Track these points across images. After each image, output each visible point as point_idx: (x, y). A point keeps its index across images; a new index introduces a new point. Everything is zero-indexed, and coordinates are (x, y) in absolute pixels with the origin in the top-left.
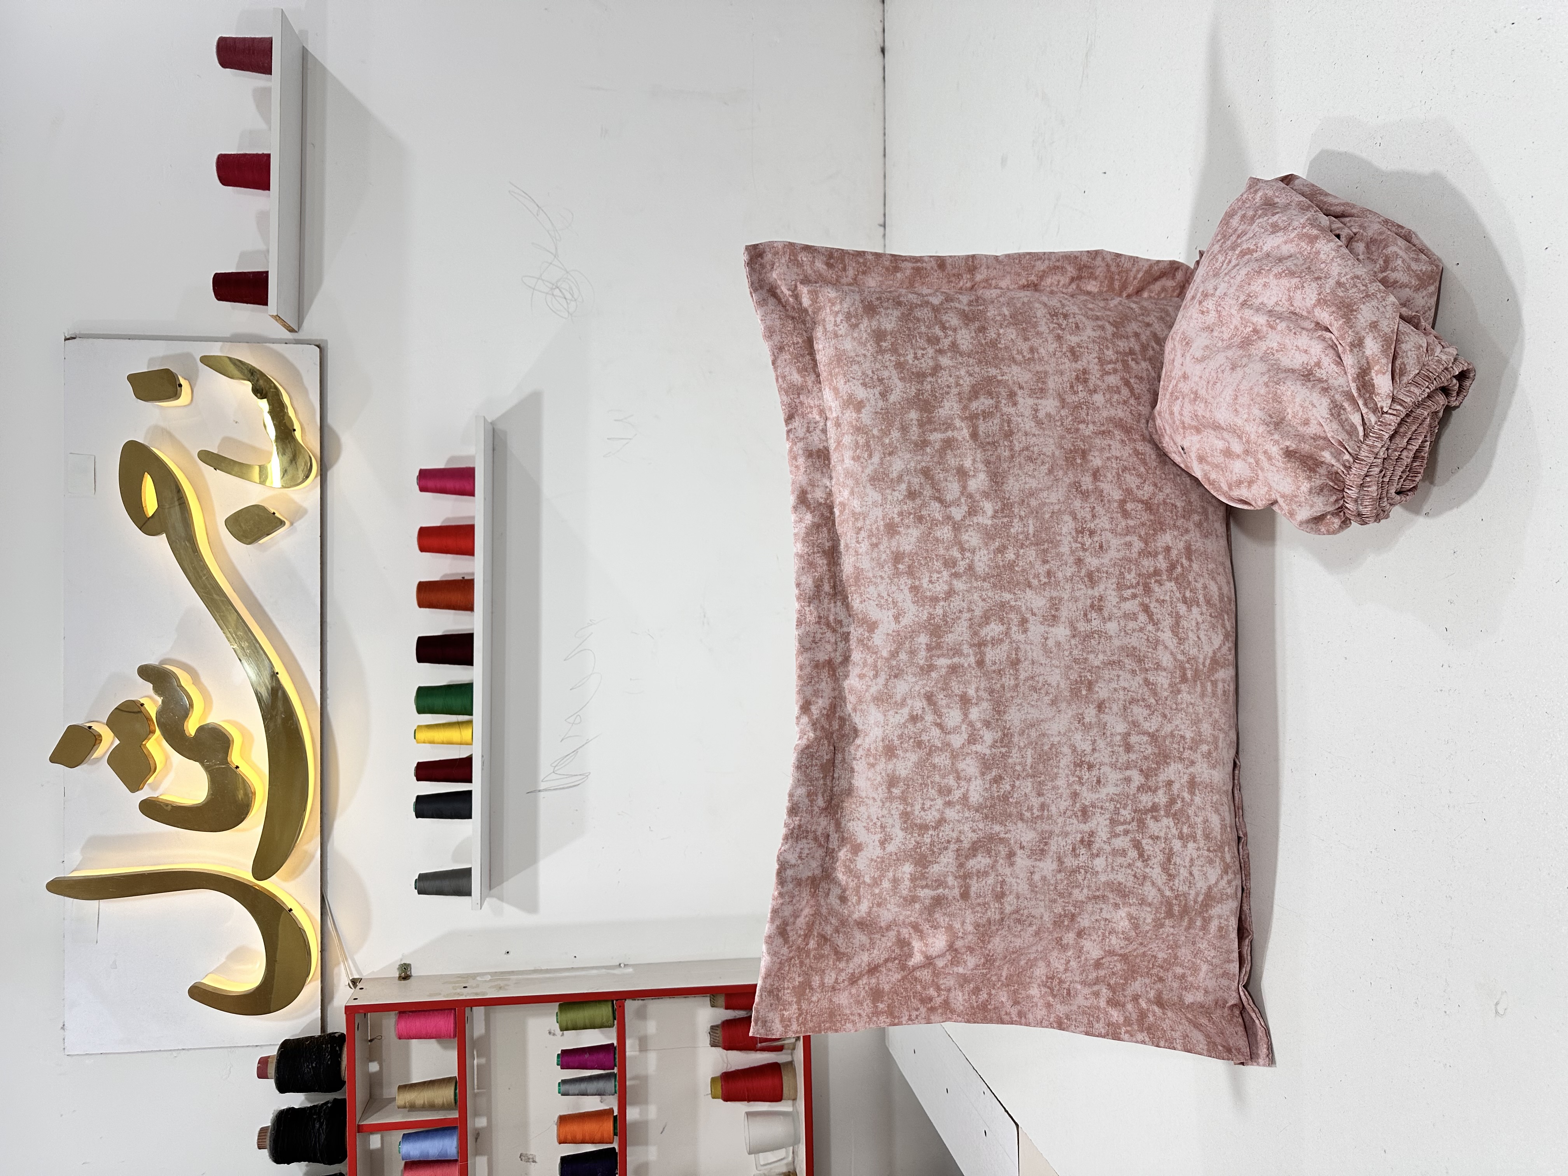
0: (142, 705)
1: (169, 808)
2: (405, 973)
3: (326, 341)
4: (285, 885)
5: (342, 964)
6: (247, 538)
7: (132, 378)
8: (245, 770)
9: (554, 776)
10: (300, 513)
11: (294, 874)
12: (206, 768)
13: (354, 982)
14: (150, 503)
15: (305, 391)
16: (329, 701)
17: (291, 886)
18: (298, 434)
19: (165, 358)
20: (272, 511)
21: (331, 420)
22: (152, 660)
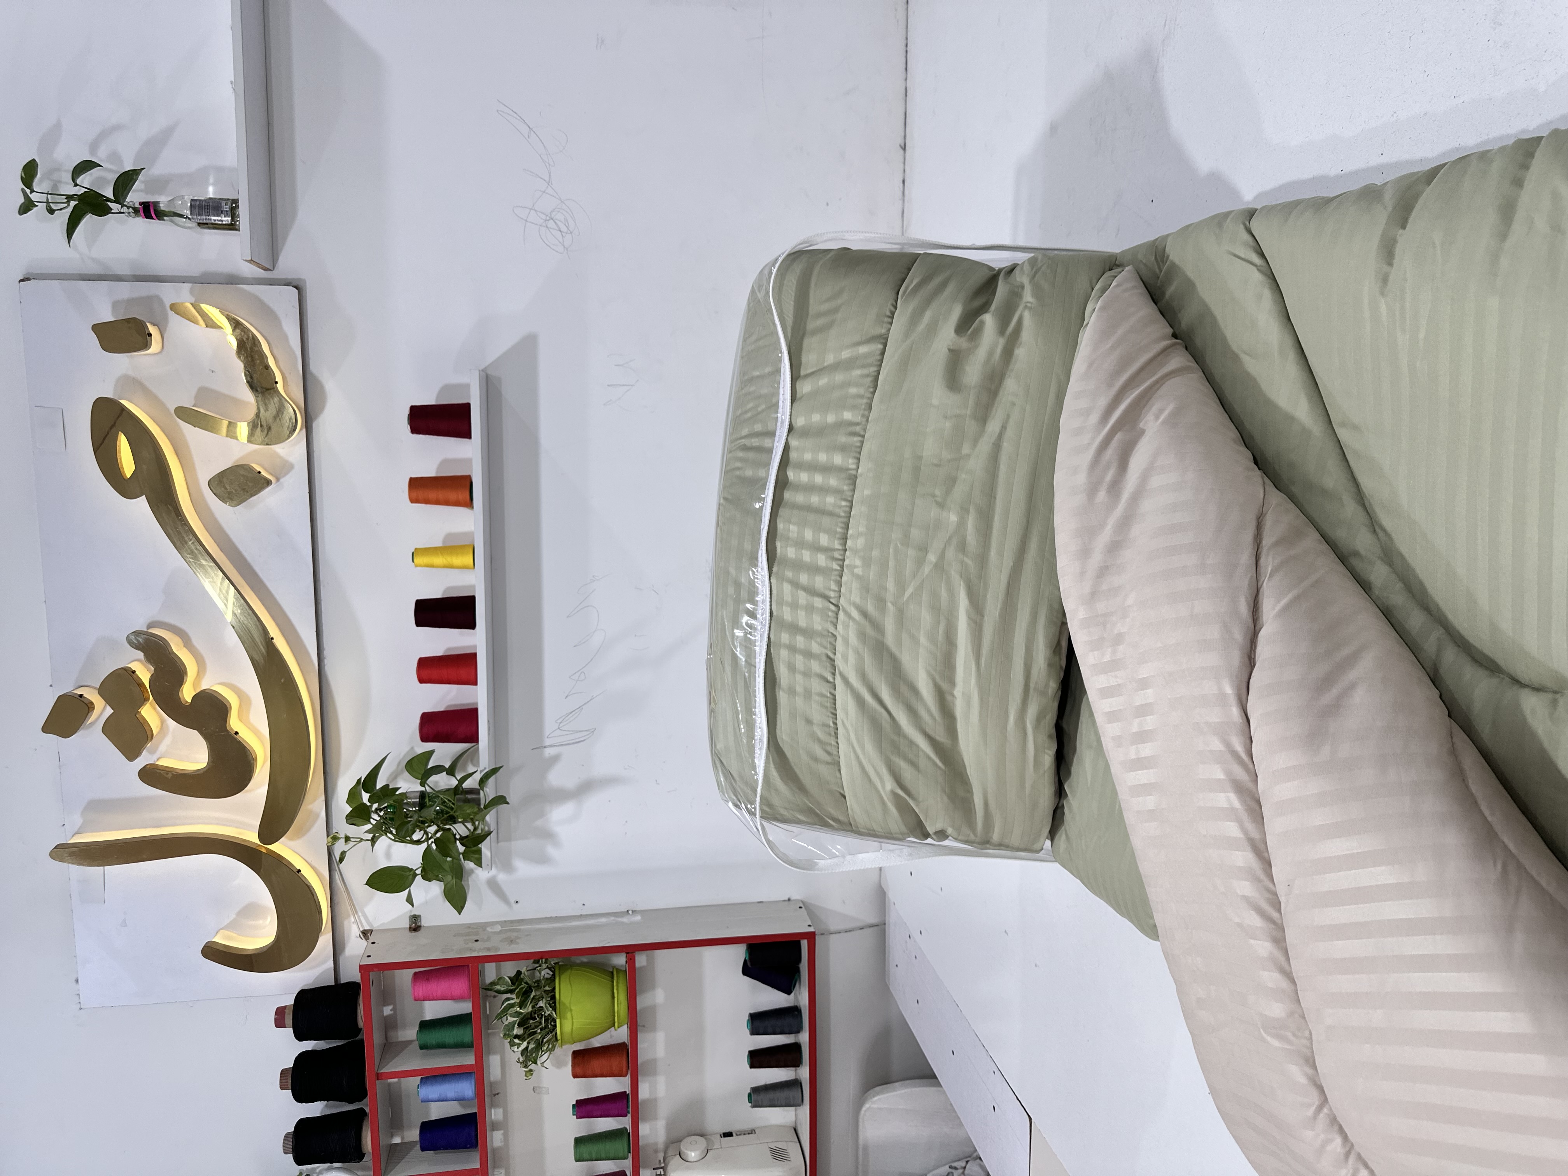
0: (134, 672)
1: (170, 776)
2: (415, 925)
3: (304, 281)
4: (292, 843)
5: (352, 919)
6: (232, 499)
7: (97, 328)
8: (246, 736)
9: (558, 732)
10: (286, 468)
11: (301, 833)
12: (205, 737)
13: (366, 934)
14: (127, 464)
15: (286, 338)
16: (326, 661)
17: (297, 844)
18: (280, 386)
19: (131, 302)
20: (258, 469)
21: (313, 367)
22: (140, 625)
